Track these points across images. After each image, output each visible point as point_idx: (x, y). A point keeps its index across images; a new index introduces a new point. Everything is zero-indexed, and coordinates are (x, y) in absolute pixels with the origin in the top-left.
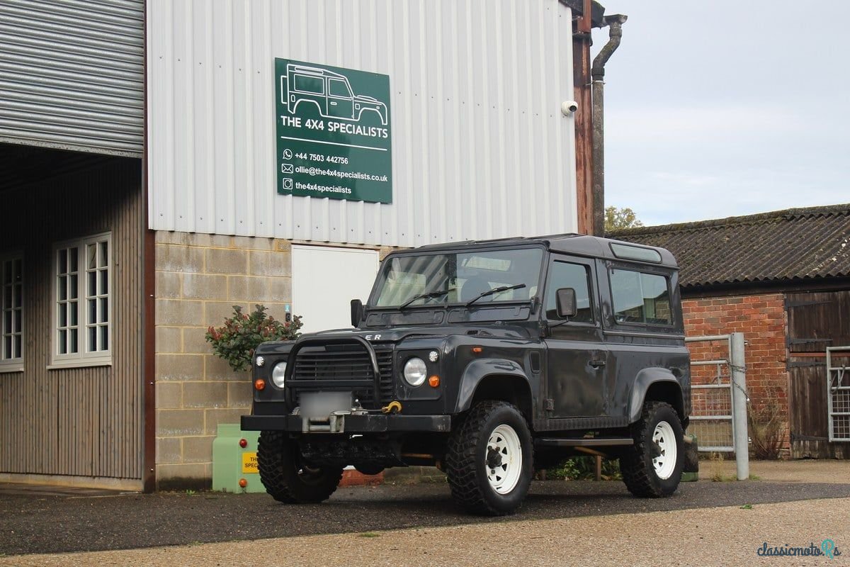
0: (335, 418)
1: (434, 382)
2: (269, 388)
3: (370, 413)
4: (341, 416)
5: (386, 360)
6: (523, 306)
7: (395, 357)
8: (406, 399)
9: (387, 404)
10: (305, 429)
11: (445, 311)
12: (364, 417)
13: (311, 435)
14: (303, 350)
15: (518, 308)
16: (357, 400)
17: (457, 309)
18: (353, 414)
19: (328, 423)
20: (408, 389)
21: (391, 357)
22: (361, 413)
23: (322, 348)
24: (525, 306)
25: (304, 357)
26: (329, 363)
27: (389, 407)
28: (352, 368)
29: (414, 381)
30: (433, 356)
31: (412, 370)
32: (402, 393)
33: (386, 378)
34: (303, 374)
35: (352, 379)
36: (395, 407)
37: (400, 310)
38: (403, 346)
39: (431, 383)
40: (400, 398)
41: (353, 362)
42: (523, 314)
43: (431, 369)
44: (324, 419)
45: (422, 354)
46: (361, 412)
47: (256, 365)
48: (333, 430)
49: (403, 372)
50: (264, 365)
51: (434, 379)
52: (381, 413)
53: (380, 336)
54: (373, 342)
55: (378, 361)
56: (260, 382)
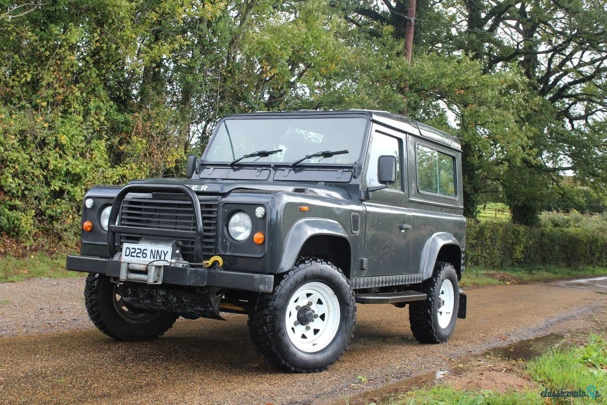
0: (153, 268)
1: (259, 239)
2: (95, 230)
3: (192, 266)
4: (160, 267)
5: (210, 212)
6: (345, 170)
7: (221, 209)
8: (228, 253)
9: (208, 258)
10: (123, 276)
11: (271, 169)
12: (183, 270)
13: (129, 284)
14: (130, 196)
15: (340, 171)
16: (178, 251)
17: (283, 169)
18: (172, 265)
19: (145, 272)
20: (232, 244)
21: (216, 209)
22: (181, 266)
23: (149, 195)
24: (347, 170)
25: (131, 203)
26: (155, 210)
27: (210, 262)
28: (177, 218)
29: (237, 236)
30: (260, 212)
31: (237, 224)
32: (225, 248)
33: (209, 231)
34: (129, 220)
35: (176, 229)
36: (216, 262)
37: (230, 166)
38: (230, 199)
39: (255, 240)
40: (222, 253)
41: (177, 212)
42: (345, 177)
43: (257, 224)
44: (142, 268)
45: (248, 208)
46: (182, 263)
47: (85, 207)
48: (151, 281)
49: (227, 226)
50: (93, 207)
51: (258, 236)
52: (201, 266)
53: (207, 187)
54: (199, 193)
55: (203, 212)
56: (87, 224)
